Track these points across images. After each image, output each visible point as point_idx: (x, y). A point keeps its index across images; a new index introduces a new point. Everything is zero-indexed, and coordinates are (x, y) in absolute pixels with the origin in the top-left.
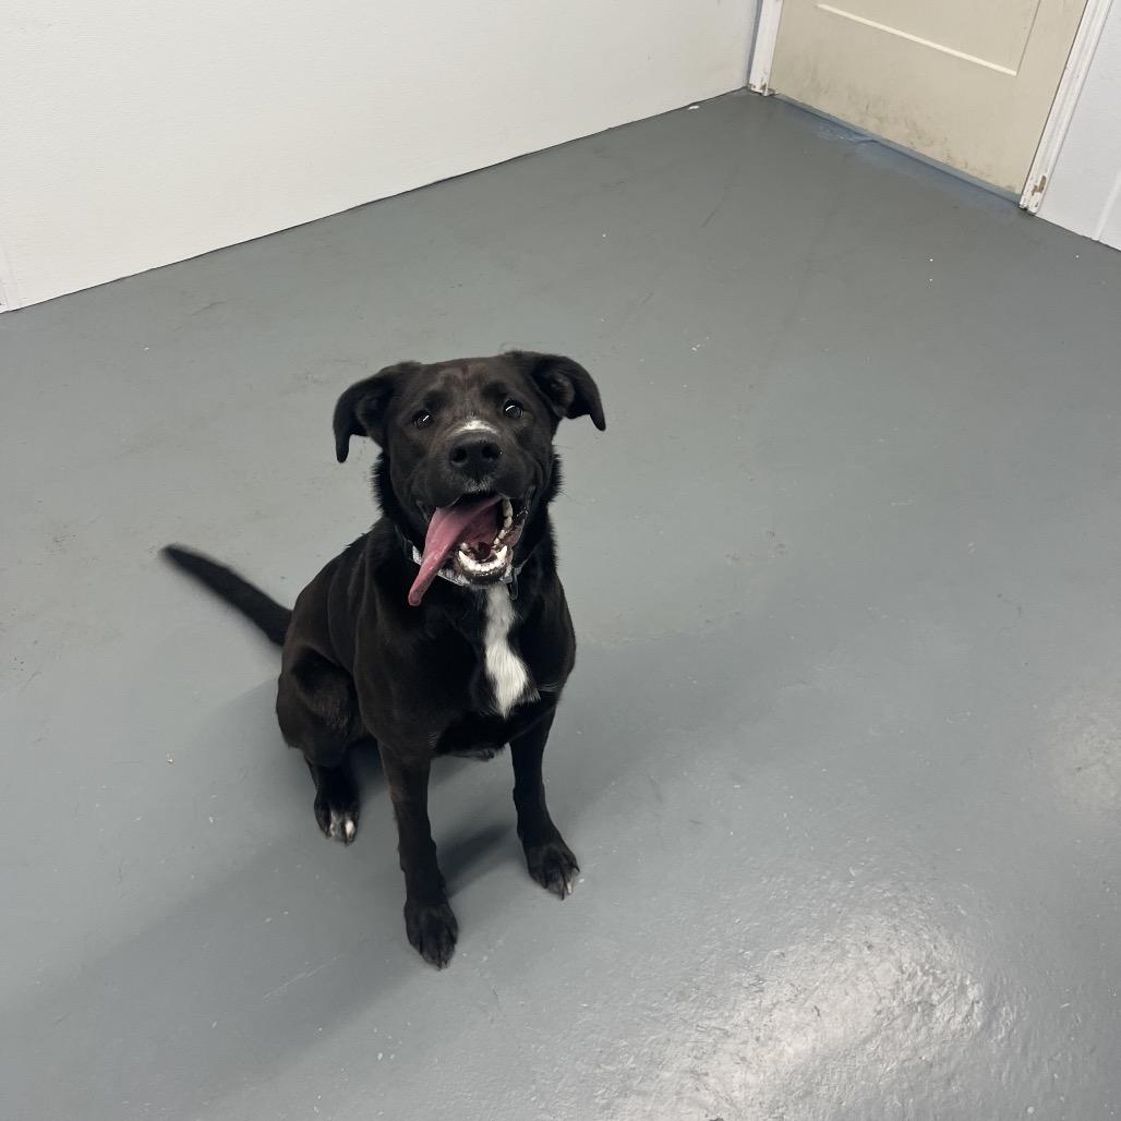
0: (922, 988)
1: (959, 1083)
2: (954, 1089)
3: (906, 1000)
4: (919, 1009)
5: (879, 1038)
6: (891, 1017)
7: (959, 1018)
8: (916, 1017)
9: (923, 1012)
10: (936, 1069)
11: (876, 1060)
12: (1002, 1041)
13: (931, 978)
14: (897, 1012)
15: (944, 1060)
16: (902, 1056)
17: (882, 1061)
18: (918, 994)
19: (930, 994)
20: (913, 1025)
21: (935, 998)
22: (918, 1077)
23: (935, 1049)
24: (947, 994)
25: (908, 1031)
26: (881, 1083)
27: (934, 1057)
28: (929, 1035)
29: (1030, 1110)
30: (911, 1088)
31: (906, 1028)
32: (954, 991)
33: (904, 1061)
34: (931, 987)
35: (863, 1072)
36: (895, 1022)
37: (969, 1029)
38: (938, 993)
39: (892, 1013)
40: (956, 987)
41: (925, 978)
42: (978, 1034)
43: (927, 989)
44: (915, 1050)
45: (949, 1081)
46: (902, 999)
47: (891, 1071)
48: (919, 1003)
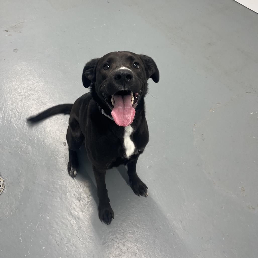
0: (84, 199)
1: (60, 201)
2: (59, 199)
3: (82, 194)
4: (79, 197)
5: (74, 184)
6: (79, 188)
7: (75, 207)
8: (77, 195)
9: (78, 197)
10: (64, 195)
11: (70, 181)
12: (67, 217)
13: (86, 203)
14: (80, 190)
15: (66, 199)
16: (69, 188)
17: (69, 183)
18: (83, 198)
19: (82, 201)
20: (76, 193)
21: (81, 202)
22: (64, 191)
23: (69, 197)
24: (81, 206)
25: (75, 192)
26: (64, 181)
27: (67, 196)
28: (72, 197)
29: (48, 218)
30: (62, 188)
31: (76, 192)
32: (82, 208)
33: (68, 188)
34: (84, 202)
35: (68, 178)
36: (77, 189)
37: (71, 209)
38: (82, 203)
39: (80, 189)
40: (83, 209)
41: (87, 201)
42: (70, 211)
43: (84, 201)
44: (70, 192)
45: (61, 198)
46: (82, 193)
47: (67, 184)
48: (81, 197)
